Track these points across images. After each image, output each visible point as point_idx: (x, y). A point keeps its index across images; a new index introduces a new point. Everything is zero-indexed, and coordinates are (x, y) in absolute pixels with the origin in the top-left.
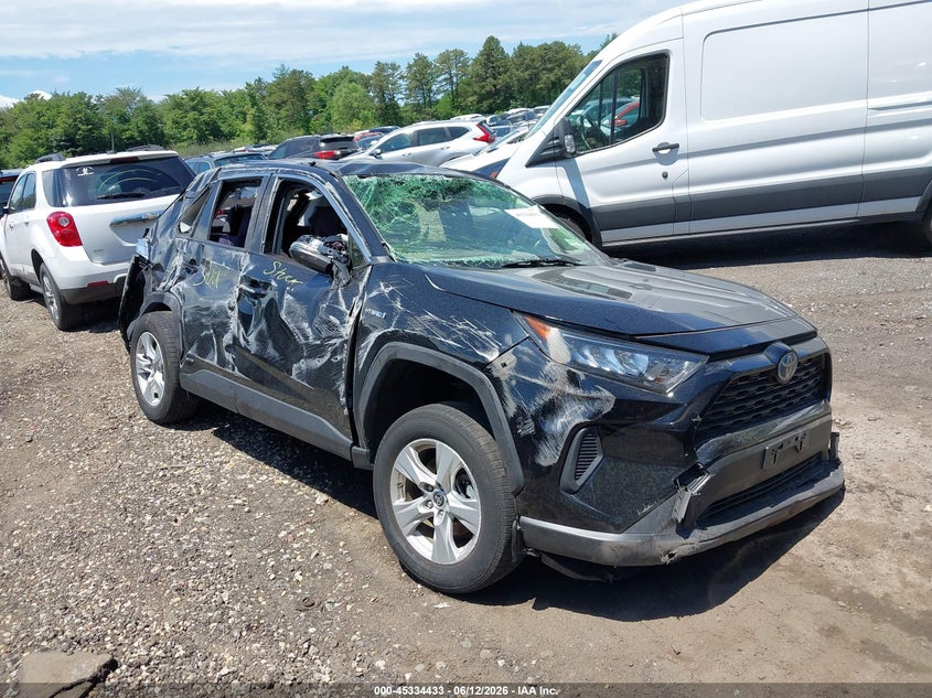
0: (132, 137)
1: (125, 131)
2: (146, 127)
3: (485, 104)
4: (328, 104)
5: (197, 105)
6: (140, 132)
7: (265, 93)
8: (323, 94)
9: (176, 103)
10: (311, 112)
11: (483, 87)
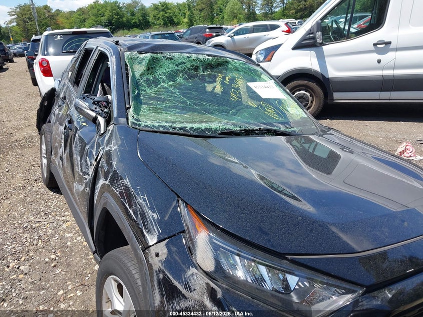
0: (135, 22)
1: (133, 19)
2: (141, 18)
3: (299, 14)
4: (224, 10)
5: (165, 8)
6: (139, 20)
7: (195, 4)
8: (222, 6)
9: (156, 8)
10: (215, 15)
11: (299, 6)
